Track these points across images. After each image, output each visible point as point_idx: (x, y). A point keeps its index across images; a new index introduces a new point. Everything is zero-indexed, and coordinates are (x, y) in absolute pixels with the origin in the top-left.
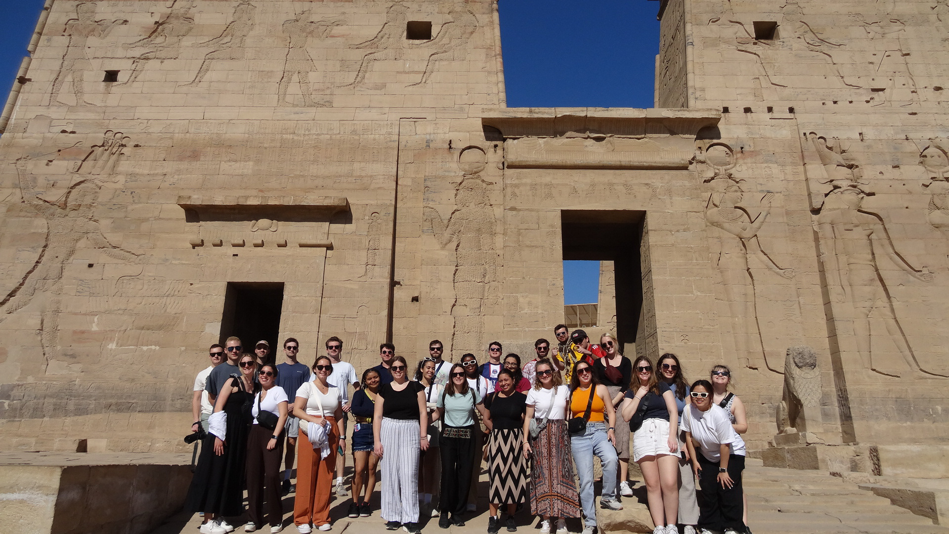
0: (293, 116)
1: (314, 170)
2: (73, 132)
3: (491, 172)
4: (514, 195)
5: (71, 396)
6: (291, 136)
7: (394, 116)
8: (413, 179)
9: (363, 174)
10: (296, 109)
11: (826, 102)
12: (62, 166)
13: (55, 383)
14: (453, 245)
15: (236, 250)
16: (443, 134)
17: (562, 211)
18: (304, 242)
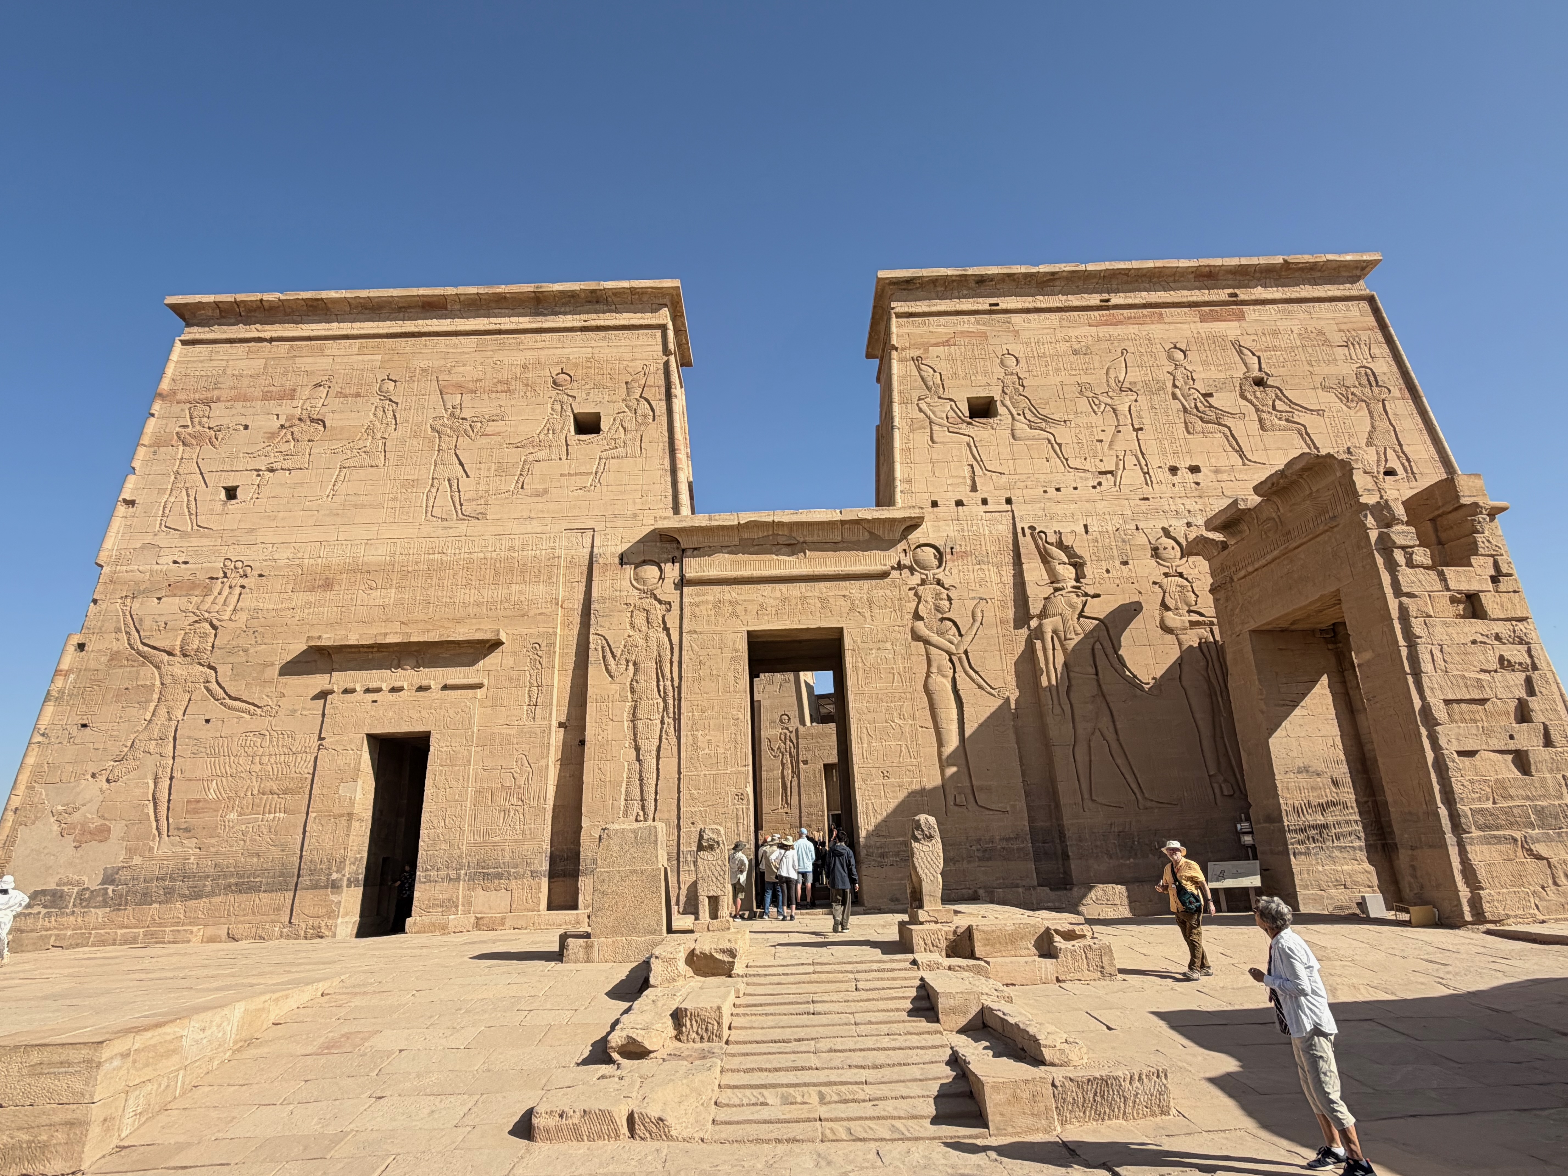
0: (441, 532)
1: (463, 596)
2: (186, 563)
3: (669, 590)
4: (692, 615)
5: (184, 877)
6: (437, 557)
7: (556, 527)
8: (579, 600)
9: (522, 599)
11: (1048, 490)
12: (172, 604)
13: (165, 862)
15: (374, 696)
16: (614, 546)
17: (749, 632)
18: (452, 682)
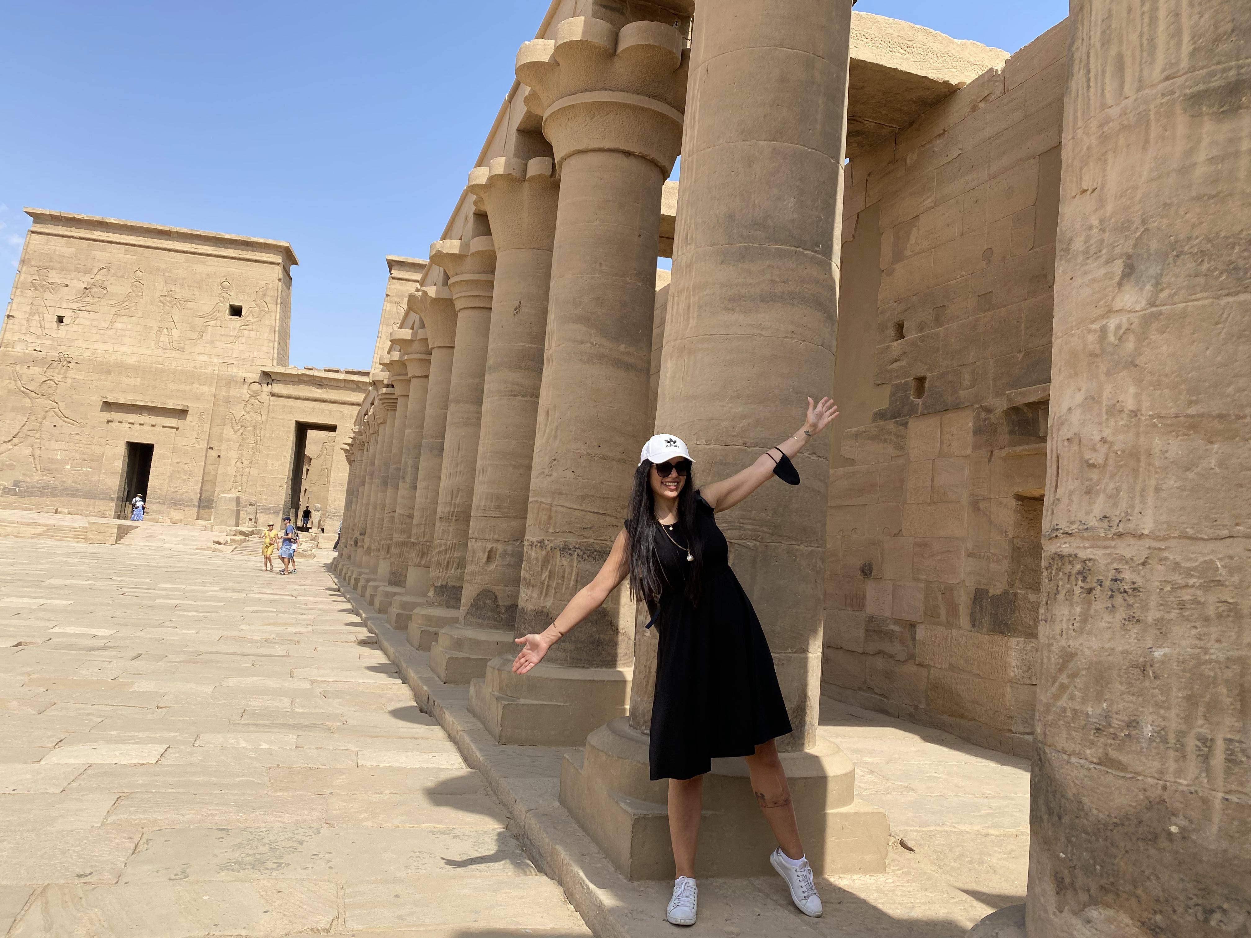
1: (171, 386)
2: (41, 351)
3: (264, 397)
4: (273, 410)
5: (48, 488)
6: (160, 366)
7: (216, 360)
8: (224, 396)
9: (198, 391)
10: (164, 351)
12: (35, 370)
13: (40, 481)
14: (239, 433)
15: (130, 426)
16: (242, 374)
17: (296, 421)
18: (165, 425)
